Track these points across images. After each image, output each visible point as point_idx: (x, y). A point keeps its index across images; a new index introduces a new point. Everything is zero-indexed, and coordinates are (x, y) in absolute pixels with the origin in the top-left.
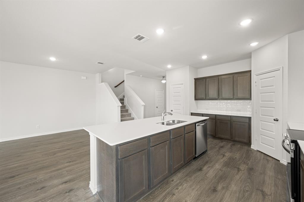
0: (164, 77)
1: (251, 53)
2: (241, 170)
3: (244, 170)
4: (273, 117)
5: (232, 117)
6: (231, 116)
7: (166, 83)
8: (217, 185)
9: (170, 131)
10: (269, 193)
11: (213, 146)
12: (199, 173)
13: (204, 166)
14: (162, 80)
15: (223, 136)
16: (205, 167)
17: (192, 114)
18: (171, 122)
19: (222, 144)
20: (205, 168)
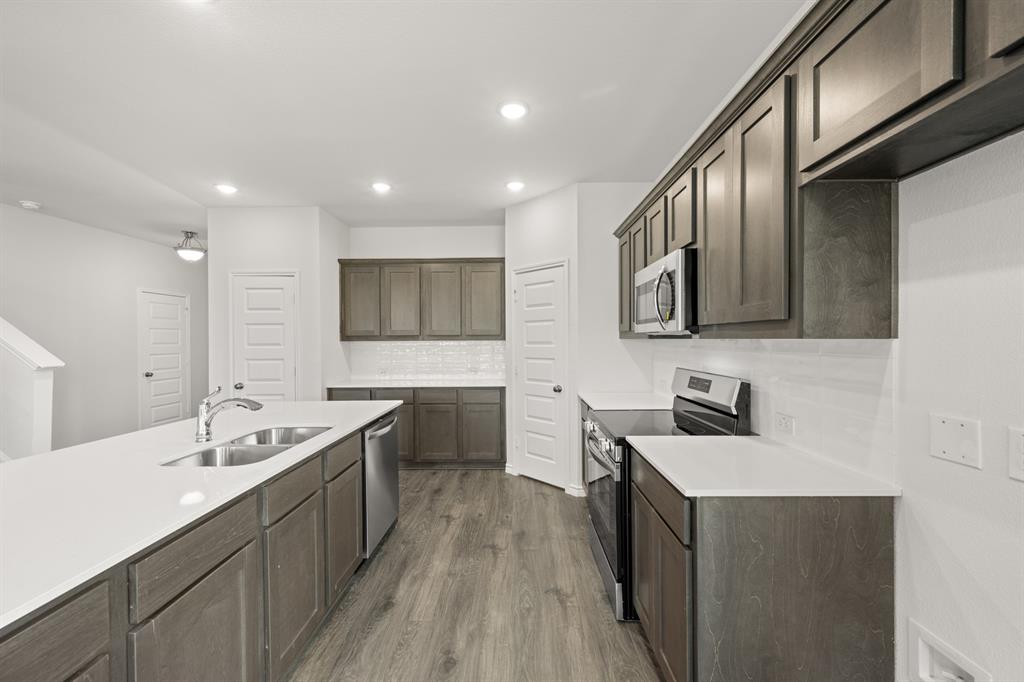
0: (190, 235)
1: (503, 211)
2: (501, 550)
3: (506, 548)
4: (550, 382)
5: (460, 392)
6: (457, 390)
7: (204, 262)
8: (451, 639)
9: (257, 491)
10: (569, 591)
11: (413, 495)
12: (384, 624)
13: (397, 583)
14: (181, 247)
15: (436, 455)
16: (401, 586)
17: (332, 394)
18: (252, 441)
19: (435, 482)
20: (402, 592)
